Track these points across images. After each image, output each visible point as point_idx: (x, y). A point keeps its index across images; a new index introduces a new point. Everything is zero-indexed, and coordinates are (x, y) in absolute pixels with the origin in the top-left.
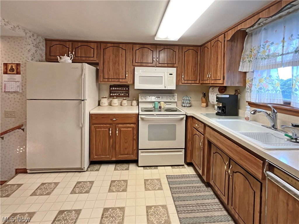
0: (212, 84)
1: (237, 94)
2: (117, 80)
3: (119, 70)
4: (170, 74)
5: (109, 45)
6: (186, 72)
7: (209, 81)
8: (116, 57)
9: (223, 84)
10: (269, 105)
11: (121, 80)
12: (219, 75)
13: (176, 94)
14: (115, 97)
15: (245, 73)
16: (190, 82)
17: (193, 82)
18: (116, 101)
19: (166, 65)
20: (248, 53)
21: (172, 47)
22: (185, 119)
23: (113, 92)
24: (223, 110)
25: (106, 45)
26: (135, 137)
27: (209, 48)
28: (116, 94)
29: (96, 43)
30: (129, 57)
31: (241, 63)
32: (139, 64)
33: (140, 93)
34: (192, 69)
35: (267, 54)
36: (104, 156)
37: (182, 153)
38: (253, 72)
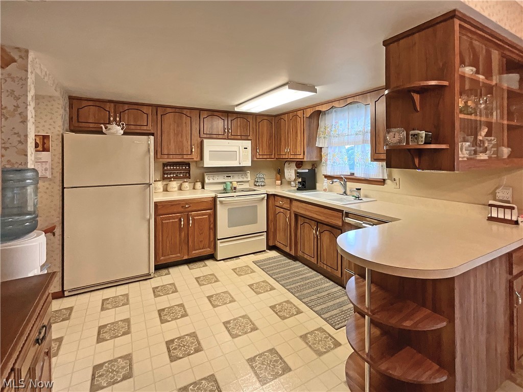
0: (290, 159)
1: (314, 168)
2: (181, 157)
3: (183, 144)
4: (245, 148)
5: (169, 110)
6: (260, 145)
7: (287, 155)
8: (178, 126)
9: (303, 159)
10: (342, 176)
11: (185, 157)
12: (299, 150)
13: (249, 172)
14: (172, 179)
15: (321, 148)
16: (265, 157)
17: (268, 157)
18: (174, 185)
19: (239, 137)
20: (322, 129)
21: (245, 116)
22: (266, 198)
23: (167, 172)
24: (303, 185)
25: (165, 110)
26: (212, 226)
27: (287, 121)
28: (172, 176)
29: (151, 107)
30: (195, 127)
31: (317, 138)
32: (208, 136)
33: (206, 173)
34: (266, 142)
35: (337, 133)
36: (174, 256)
37: (264, 237)
38: (328, 148)
